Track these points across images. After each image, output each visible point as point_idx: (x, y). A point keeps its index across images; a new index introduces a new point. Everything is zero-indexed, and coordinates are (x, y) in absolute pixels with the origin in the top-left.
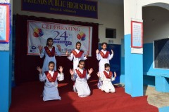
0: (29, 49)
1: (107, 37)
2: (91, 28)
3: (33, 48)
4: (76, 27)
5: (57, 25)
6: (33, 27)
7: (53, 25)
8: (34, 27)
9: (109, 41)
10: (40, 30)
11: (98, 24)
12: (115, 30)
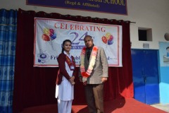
0: (37, 58)
1: (140, 39)
2: (121, 27)
3: (43, 56)
4: (100, 26)
5: (74, 23)
6: (41, 27)
7: (69, 23)
8: (44, 27)
9: (144, 45)
10: (52, 32)
11: (129, 22)
12: (150, 30)
